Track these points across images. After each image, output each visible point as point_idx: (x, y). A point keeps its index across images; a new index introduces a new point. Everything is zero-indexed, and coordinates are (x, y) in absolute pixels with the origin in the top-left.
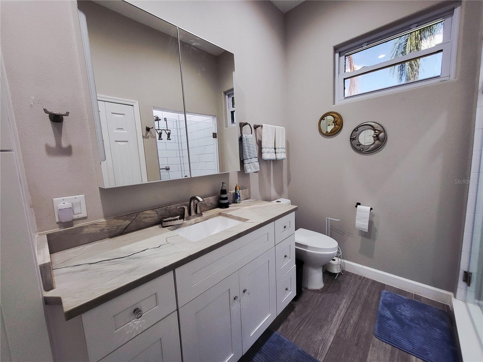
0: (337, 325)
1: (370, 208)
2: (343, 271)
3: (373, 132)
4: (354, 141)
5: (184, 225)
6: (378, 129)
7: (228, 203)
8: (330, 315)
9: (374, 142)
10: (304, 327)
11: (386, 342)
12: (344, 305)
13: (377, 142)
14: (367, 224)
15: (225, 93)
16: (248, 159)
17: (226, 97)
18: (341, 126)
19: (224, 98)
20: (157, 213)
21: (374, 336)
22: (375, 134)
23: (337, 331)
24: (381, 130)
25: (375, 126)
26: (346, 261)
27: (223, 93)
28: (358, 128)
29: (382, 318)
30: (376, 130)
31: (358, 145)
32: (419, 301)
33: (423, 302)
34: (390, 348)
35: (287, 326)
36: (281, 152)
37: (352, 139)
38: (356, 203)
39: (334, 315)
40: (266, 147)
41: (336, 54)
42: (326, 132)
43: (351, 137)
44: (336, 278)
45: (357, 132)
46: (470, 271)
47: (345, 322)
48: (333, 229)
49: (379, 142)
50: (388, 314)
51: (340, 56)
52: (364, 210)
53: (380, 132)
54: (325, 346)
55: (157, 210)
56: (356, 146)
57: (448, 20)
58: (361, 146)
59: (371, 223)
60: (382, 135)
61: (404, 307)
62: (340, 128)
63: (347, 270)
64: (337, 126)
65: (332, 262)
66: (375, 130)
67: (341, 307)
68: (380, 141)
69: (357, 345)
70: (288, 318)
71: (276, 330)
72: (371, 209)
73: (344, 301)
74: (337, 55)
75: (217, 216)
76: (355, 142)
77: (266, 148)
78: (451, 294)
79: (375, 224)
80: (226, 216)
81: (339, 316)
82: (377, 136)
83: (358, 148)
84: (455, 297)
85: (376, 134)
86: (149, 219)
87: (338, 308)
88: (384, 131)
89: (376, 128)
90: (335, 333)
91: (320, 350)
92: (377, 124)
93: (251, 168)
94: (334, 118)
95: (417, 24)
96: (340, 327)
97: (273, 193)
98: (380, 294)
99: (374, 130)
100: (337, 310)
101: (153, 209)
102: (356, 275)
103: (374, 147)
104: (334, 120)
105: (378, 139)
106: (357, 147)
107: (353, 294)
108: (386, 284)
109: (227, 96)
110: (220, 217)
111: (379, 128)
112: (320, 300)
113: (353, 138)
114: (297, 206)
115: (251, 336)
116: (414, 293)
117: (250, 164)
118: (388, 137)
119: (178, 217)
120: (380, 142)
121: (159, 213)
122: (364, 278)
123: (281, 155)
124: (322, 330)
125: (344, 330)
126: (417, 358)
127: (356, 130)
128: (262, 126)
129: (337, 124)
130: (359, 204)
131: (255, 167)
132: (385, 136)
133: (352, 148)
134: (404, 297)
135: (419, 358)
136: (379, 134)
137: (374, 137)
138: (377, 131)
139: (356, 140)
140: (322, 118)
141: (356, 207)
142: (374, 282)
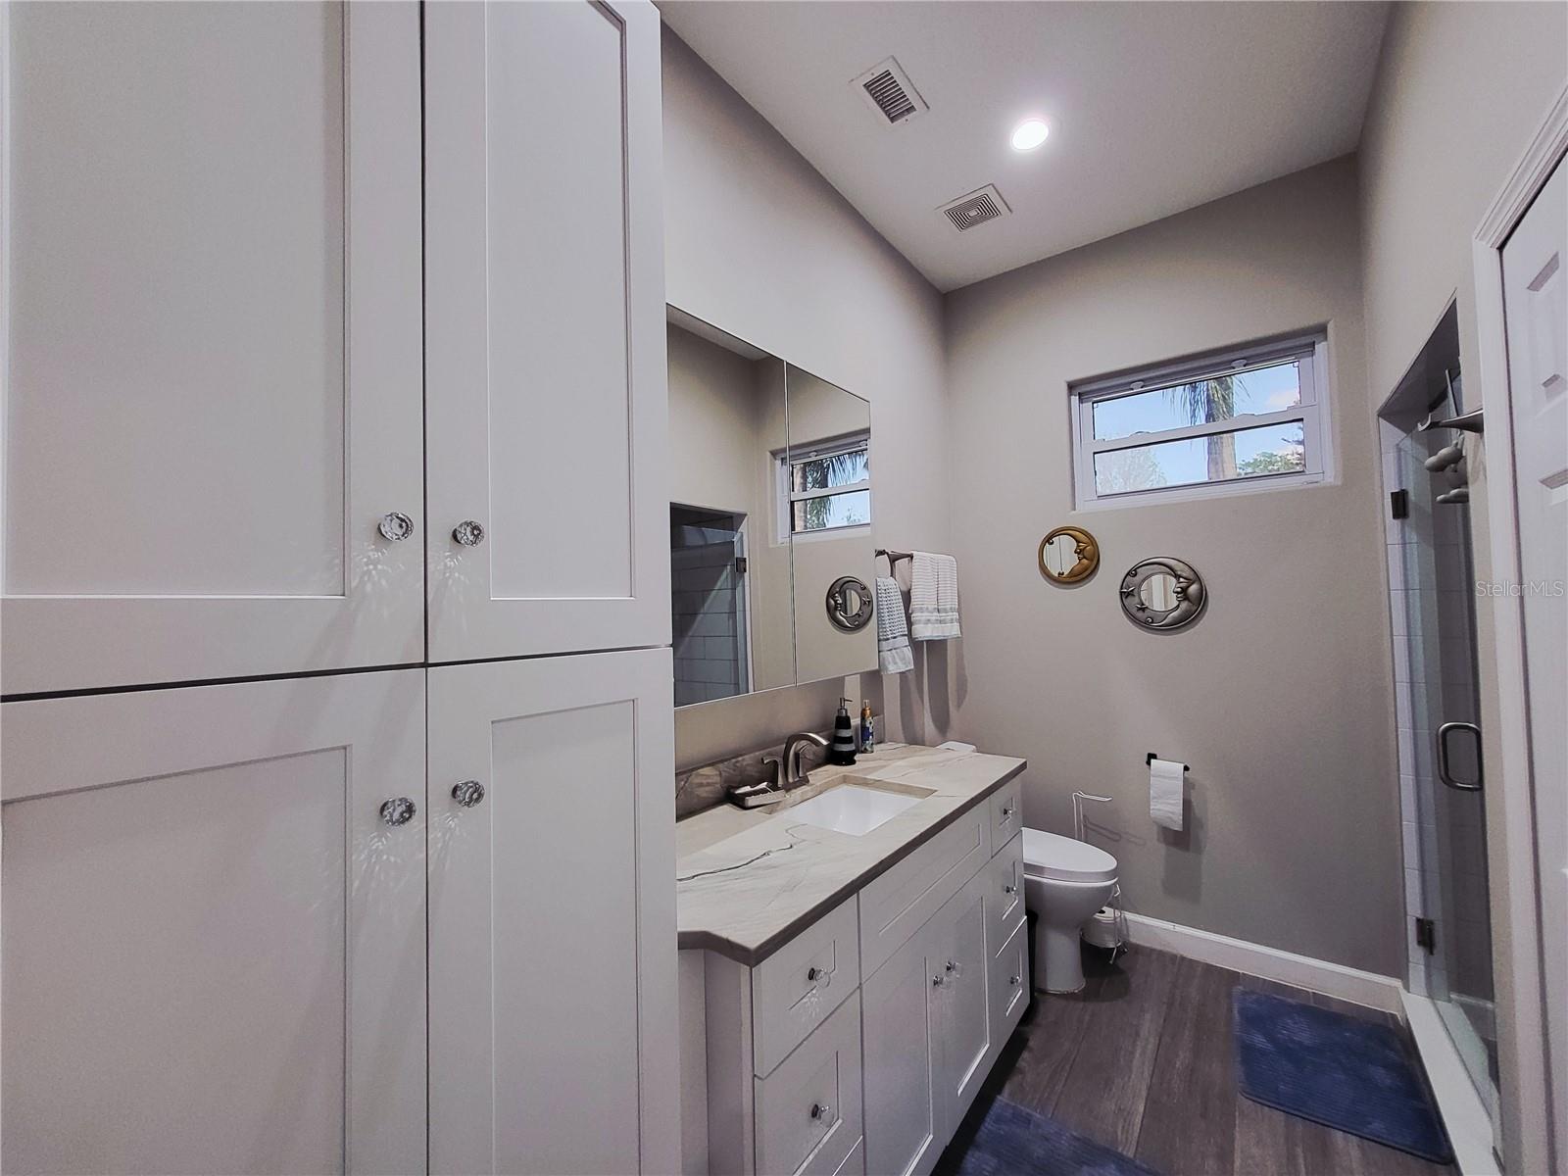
0: (1146, 1074)
1: (1182, 766)
2: (1125, 944)
3: (1174, 580)
4: (1130, 598)
5: (781, 804)
6: (1184, 575)
7: (853, 753)
8: (1123, 1053)
9: (1178, 606)
10: (1064, 1086)
11: (1269, 1106)
12: (1149, 1025)
13: (1184, 605)
14: (1179, 809)
15: (774, 454)
16: (888, 639)
17: (775, 464)
18: (1095, 562)
19: (771, 466)
20: (721, 774)
21: (1239, 1094)
22: (1178, 585)
23: (1149, 1088)
24: (1191, 577)
25: (1176, 568)
26: (1129, 916)
27: (769, 454)
28: (1138, 570)
29: (1248, 1053)
30: (1180, 576)
31: (1139, 609)
32: (1325, 1008)
33: (1335, 1009)
34: (1282, 1118)
35: (1021, 1085)
36: (952, 621)
37: (1125, 594)
38: (1146, 754)
39: (1132, 1053)
40: (921, 608)
41: (1073, 397)
42: (1059, 574)
43: (1122, 588)
44: (1111, 962)
45: (1136, 578)
46: (1431, 917)
47: (1162, 1064)
48: (1089, 825)
49: (1190, 605)
50: (1259, 1040)
51: (1081, 401)
52: (1168, 771)
53: (1190, 582)
54: (1129, 1125)
55: (721, 766)
56: (1134, 611)
57: (1306, 361)
58: (1149, 613)
59: (1187, 804)
60: (1193, 588)
61: (1295, 1023)
62: (1093, 566)
63: (1133, 940)
64: (1085, 561)
65: (1098, 916)
66: (1177, 577)
67: (1144, 1032)
68: (1189, 601)
69: (1203, 1116)
70: (1017, 1065)
71: (1000, 1093)
72: (1186, 769)
73: (1148, 1016)
74: (1075, 399)
75: (839, 784)
76: (1132, 602)
77: (921, 610)
78: (1397, 983)
79: (1197, 811)
80: (864, 783)
81: (1143, 1053)
82: (1184, 590)
83: (1142, 618)
84: (1407, 988)
85: (1181, 585)
86: (707, 789)
87: (1137, 1034)
88: (1198, 579)
89: (1179, 573)
90: (1144, 1094)
91: (1119, 1133)
92: (1181, 564)
93: (895, 663)
94: (1078, 542)
95: (1245, 362)
96: (1154, 1081)
97: (929, 728)
98: (1229, 995)
99: (1175, 577)
100: (1134, 1042)
101: (712, 763)
102: (1161, 954)
103: (1180, 615)
104: (1078, 546)
105: (1186, 598)
106: (1140, 614)
107: (1165, 1000)
108: (1241, 972)
109: (779, 462)
110: (845, 787)
111: (1187, 573)
112: (1087, 1018)
113: (1127, 592)
114: (1024, 760)
115: (959, 1092)
116: (1311, 991)
117: (894, 651)
118: (1209, 594)
119: (763, 785)
120: (1193, 605)
121: (724, 774)
122: (1183, 958)
123: (951, 630)
124: (1111, 1090)
125: (1165, 1085)
126: (1346, 1134)
127: (1133, 573)
128: (912, 558)
129: (1085, 557)
130: (1151, 756)
131: (903, 659)
132: (1202, 591)
133: (1126, 614)
134: (1290, 1000)
135: (1352, 1134)
136: (1188, 587)
137: (1178, 593)
138: (1182, 580)
139: (1133, 598)
140: (1049, 540)
141: (1149, 763)
142: (1209, 969)
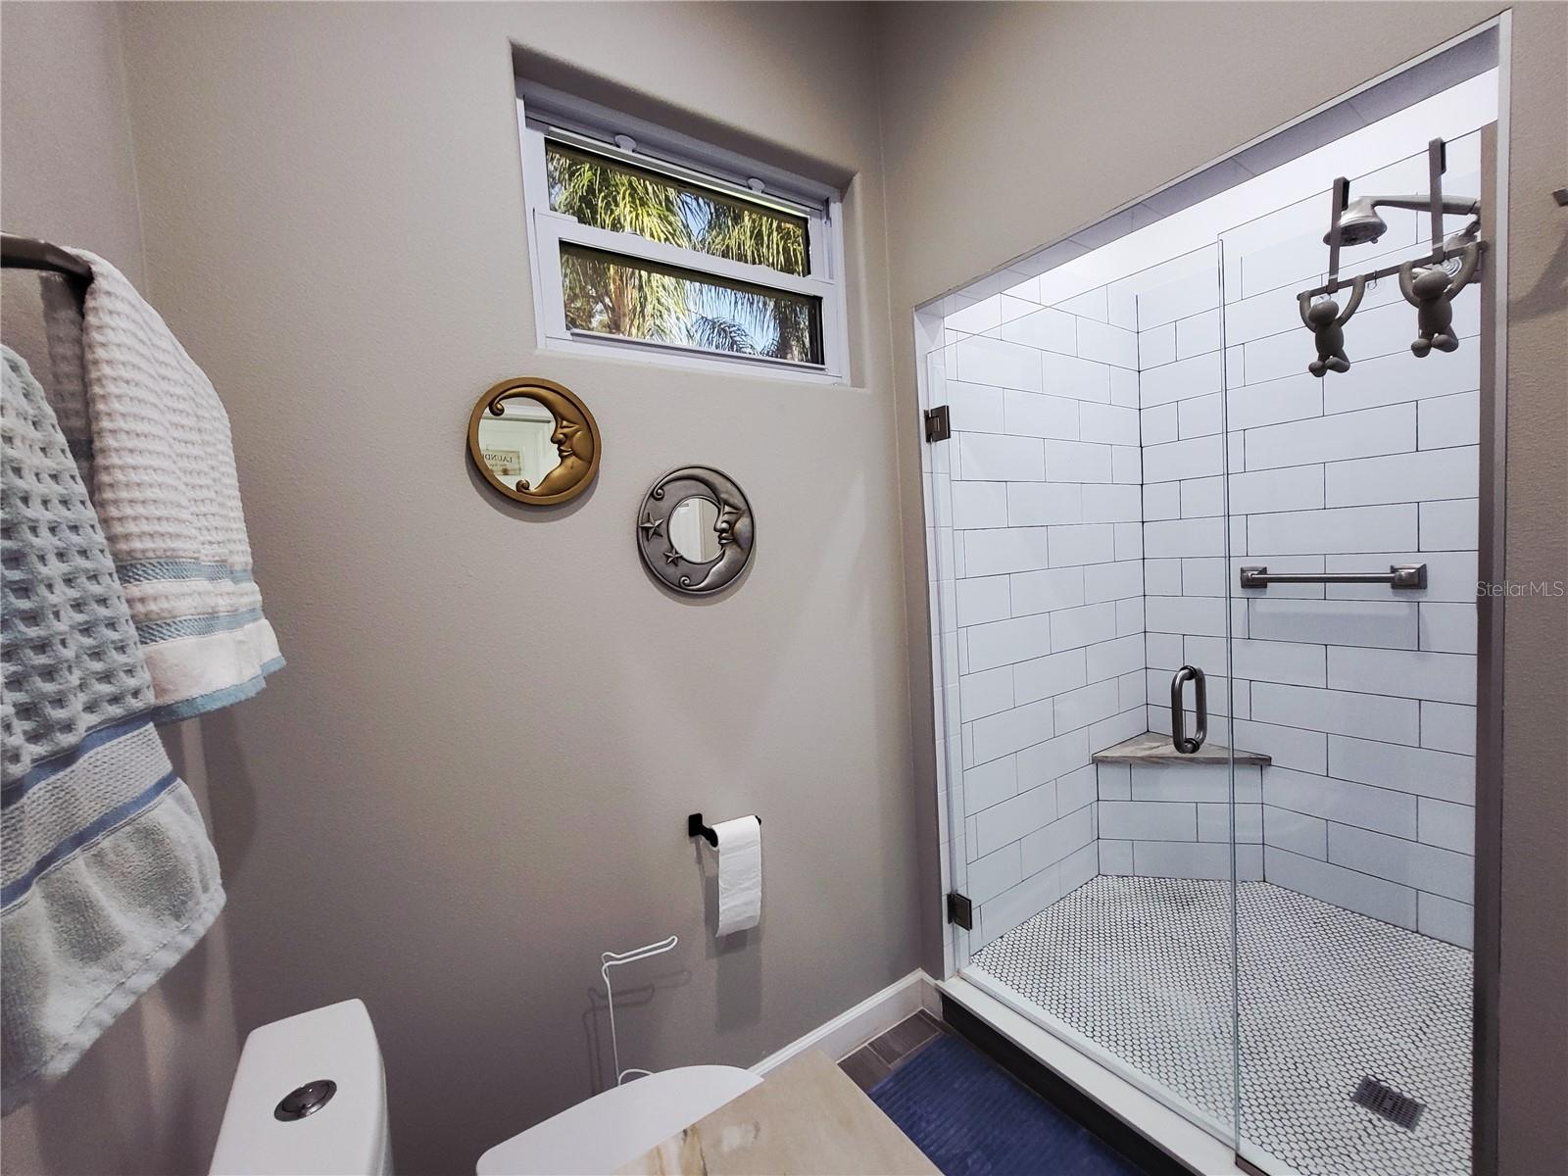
1: (755, 819)
3: (715, 508)
4: (652, 541)
6: (729, 499)
9: (722, 553)
13: (731, 551)
14: (758, 893)
22: (721, 518)
24: (739, 505)
25: (718, 487)
28: (665, 488)
30: (726, 503)
31: (669, 561)
37: (645, 535)
38: (687, 818)
43: (639, 521)
45: (664, 503)
49: (739, 550)
53: (738, 512)
56: (660, 564)
58: (683, 567)
60: (743, 524)
66: (720, 502)
68: (739, 546)
72: (759, 821)
76: (655, 548)
78: (919, 974)
82: (729, 527)
83: (673, 577)
85: (725, 517)
88: (749, 509)
89: (722, 496)
92: (724, 480)
99: (717, 504)
103: (728, 567)
105: (731, 541)
106: (671, 571)
111: (734, 497)
113: (650, 532)
116: (866, 1044)
118: (761, 533)
120: (742, 549)
127: (656, 494)
132: (753, 529)
133: (647, 569)
136: (736, 521)
137: (721, 531)
138: (725, 508)
139: (661, 540)
140: (490, 403)
